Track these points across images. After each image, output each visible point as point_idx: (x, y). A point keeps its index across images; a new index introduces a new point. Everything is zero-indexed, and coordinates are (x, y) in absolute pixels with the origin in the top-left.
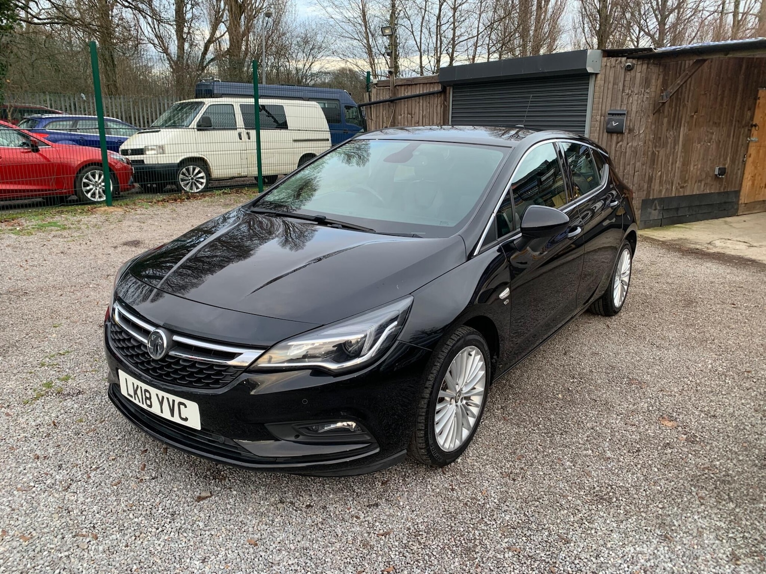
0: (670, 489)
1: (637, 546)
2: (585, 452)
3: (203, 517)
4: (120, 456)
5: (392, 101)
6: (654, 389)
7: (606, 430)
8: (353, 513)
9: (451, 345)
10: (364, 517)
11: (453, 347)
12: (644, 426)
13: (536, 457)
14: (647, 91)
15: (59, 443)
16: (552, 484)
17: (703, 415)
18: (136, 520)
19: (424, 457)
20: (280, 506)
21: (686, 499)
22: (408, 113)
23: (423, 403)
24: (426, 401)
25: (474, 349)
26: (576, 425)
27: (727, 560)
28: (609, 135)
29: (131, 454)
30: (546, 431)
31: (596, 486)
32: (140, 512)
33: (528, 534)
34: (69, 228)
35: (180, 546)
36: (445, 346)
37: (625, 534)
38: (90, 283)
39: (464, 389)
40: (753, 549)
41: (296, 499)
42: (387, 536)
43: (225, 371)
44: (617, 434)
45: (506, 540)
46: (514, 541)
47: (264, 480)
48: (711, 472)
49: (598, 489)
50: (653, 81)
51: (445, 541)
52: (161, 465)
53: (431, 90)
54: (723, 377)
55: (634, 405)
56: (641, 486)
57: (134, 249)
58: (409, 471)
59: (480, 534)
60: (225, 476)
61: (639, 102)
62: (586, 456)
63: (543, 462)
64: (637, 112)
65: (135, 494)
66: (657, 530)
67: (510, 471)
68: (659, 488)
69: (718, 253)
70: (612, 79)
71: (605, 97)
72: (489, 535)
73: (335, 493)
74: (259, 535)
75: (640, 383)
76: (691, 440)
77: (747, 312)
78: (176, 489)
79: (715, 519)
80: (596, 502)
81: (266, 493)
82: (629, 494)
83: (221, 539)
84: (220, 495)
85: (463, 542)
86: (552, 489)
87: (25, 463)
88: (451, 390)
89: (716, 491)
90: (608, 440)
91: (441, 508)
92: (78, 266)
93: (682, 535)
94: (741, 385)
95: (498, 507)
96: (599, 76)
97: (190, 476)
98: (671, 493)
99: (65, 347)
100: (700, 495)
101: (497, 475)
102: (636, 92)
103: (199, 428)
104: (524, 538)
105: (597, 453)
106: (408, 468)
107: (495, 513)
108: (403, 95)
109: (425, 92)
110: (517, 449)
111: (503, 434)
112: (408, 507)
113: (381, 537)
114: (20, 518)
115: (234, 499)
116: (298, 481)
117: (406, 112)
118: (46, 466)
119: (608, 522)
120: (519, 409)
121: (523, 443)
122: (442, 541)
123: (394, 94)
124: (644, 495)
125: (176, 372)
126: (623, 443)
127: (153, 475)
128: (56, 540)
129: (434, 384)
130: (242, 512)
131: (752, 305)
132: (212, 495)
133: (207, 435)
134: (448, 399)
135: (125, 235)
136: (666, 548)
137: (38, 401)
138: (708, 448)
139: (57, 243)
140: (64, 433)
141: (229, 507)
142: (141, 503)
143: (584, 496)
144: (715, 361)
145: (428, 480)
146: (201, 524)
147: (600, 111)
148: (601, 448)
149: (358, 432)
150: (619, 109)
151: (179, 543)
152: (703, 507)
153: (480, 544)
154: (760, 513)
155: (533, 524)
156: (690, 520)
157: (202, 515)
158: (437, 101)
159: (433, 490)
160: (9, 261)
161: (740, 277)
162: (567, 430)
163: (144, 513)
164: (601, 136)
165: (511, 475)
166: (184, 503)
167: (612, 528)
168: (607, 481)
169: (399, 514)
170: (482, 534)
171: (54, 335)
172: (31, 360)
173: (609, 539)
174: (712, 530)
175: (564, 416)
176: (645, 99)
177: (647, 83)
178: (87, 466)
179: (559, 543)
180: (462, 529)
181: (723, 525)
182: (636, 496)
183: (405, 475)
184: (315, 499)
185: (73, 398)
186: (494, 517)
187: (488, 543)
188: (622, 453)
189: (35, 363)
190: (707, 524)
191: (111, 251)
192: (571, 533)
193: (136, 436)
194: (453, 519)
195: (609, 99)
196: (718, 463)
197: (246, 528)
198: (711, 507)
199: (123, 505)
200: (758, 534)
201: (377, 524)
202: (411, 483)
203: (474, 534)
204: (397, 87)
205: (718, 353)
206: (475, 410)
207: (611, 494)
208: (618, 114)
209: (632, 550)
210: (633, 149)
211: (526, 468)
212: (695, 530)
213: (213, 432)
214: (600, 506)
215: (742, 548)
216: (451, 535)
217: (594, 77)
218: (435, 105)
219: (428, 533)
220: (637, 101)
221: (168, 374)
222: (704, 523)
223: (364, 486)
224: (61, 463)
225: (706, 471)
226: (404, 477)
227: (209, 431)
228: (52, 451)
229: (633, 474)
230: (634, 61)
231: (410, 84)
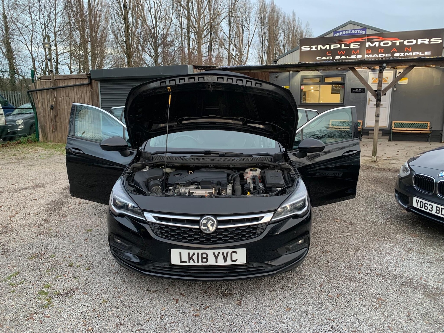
5: (53, 89)
10: (306, 284)
22: (66, 96)
41: (273, 288)
43: (257, 227)
53: (81, 83)
73: (283, 280)
81: (260, 291)
85: (345, 278)
103: (245, 263)
105: (335, 236)
108: (61, 85)
109: (77, 83)
117: (65, 96)
123: (55, 84)
125: (226, 236)
132: (241, 301)
133: (248, 265)
142: (216, 318)
149: (304, 243)
158: (86, 89)
204: (57, 80)
218: (85, 92)
221: (220, 239)
231: (66, 78)
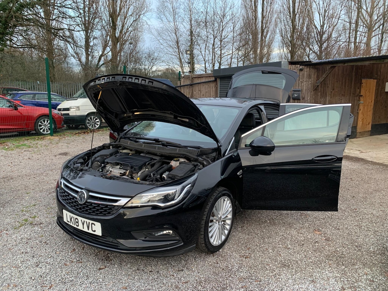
0: (316, 261)
1: (300, 285)
2: (278, 246)
3: (102, 277)
4: (62, 251)
5: (191, 85)
6: (312, 218)
7: (288, 236)
8: (171, 274)
9: (216, 195)
10: (176, 276)
11: (216, 196)
12: (306, 234)
13: (256, 248)
14: (310, 80)
15: (32, 246)
16: (263, 260)
17: (333, 228)
18: (71, 279)
19: (204, 248)
20: (137, 271)
21: (323, 265)
22: (199, 91)
23: (203, 222)
24: (204, 221)
25: (226, 198)
26: (275, 234)
27: (339, 290)
29: (67, 250)
30: (261, 237)
31: (283, 260)
32: (72, 276)
33: (251, 281)
34: (32, 147)
35: (91, 289)
36: (213, 196)
37: (295, 280)
38: (44, 173)
39: (222, 217)
40: (352, 285)
41: (145, 268)
42: (187, 283)
43: (113, 208)
44: (294, 238)
45: (241, 284)
46: (245, 284)
47: (130, 260)
48: (335, 253)
49: (283, 261)
50: (313, 76)
51: (213, 285)
52: (81, 255)
53: (210, 80)
54: (344, 212)
55: (302, 225)
56: (303, 260)
57: (65, 156)
58: (197, 256)
59: (229, 282)
60: (111, 259)
61: (307, 85)
62: (279, 247)
63: (259, 250)
64: (306, 90)
65: (69, 268)
66: (309, 278)
67: (244, 255)
68: (311, 260)
69: (346, 156)
72: (233, 282)
73: (163, 266)
74: (128, 284)
75: (306, 215)
76: (327, 240)
77: (357, 182)
78: (88, 265)
79: (336, 273)
80: (282, 267)
81: (131, 266)
82: (298, 263)
83: (110, 286)
84: (109, 267)
85: (221, 285)
86: (263, 262)
87: (16, 255)
88: (216, 217)
89: (337, 261)
90: (289, 240)
91: (212, 271)
92: (37, 165)
93: (320, 280)
94: (352, 215)
95: (238, 270)
97: (95, 259)
98: (317, 262)
99: (33, 203)
100: (330, 263)
101: (238, 256)
102: (305, 80)
103: (101, 235)
104: (249, 283)
105: (284, 246)
106: (197, 254)
107: (236, 273)
108: (196, 82)
109: (207, 80)
110: (247, 245)
111: (241, 238)
112: (196, 271)
113: (184, 284)
114: (15, 279)
115: (116, 269)
116: (146, 261)
117: (198, 90)
118: (27, 256)
119: (287, 275)
120: (249, 228)
121: (250, 242)
122: (212, 285)
123: (192, 82)
124: (304, 263)
125: (90, 209)
126: (296, 242)
127: (78, 260)
128: (33, 288)
129: (208, 213)
130: (120, 274)
131: (360, 179)
132: (106, 267)
133: (104, 238)
134: (215, 221)
135: (60, 150)
136: (313, 286)
137: (21, 228)
138: (335, 243)
139: (26, 154)
140: (34, 242)
141: (114, 272)
142: (73, 272)
143: (277, 265)
144: (341, 205)
145: (206, 259)
146: (101, 280)
148: (286, 244)
149: (173, 235)
150: (297, 88)
151: (91, 288)
152: (330, 268)
153: (229, 286)
154: (356, 270)
155: (254, 277)
156: (324, 273)
157: (101, 276)
158: (213, 85)
159: (208, 263)
160: (2, 163)
161: (356, 167)
162: (271, 236)
163: (74, 276)
165: (244, 256)
166: (93, 271)
167: (289, 278)
168: (288, 258)
169: (192, 274)
170: (230, 282)
171: (27, 198)
172: (17, 209)
173: (287, 282)
174: (334, 278)
175: (270, 230)
176: (309, 84)
177: (309, 76)
178: (46, 256)
179: (265, 285)
180: (221, 280)
181: (339, 275)
182: (301, 264)
183: (195, 257)
184: (154, 268)
185: (38, 226)
186: (236, 274)
187: (233, 286)
188: (296, 246)
189: (19, 210)
190: (332, 275)
191: (53, 158)
192: (270, 280)
193: (69, 242)
194: (217, 275)
196: (339, 249)
197: (121, 281)
198: (334, 268)
199: (64, 273)
200: (354, 279)
201: (182, 278)
202: (198, 261)
203: (227, 282)
204: (194, 79)
205: (343, 201)
206: (228, 227)
207: (289, 263)
208: (297, 91)
209: (297, 287)
211: (251, 253)
212: (326, 278)
213: (107, 237)
214: (284, 269)
215: (347, 285)
216: (216, 282)
218: (212, 87)
219: (205, 282)
220: (306, 85)
221: (87, 210)
222: (331, 275)
223: (176, 262)
224: (34, 255)
225: (333, 253)
226: (195, 258)
227: (105, 236)
228: (29, 250)
229: (300, 255)
230: (303, 67)
231: (200, 77)
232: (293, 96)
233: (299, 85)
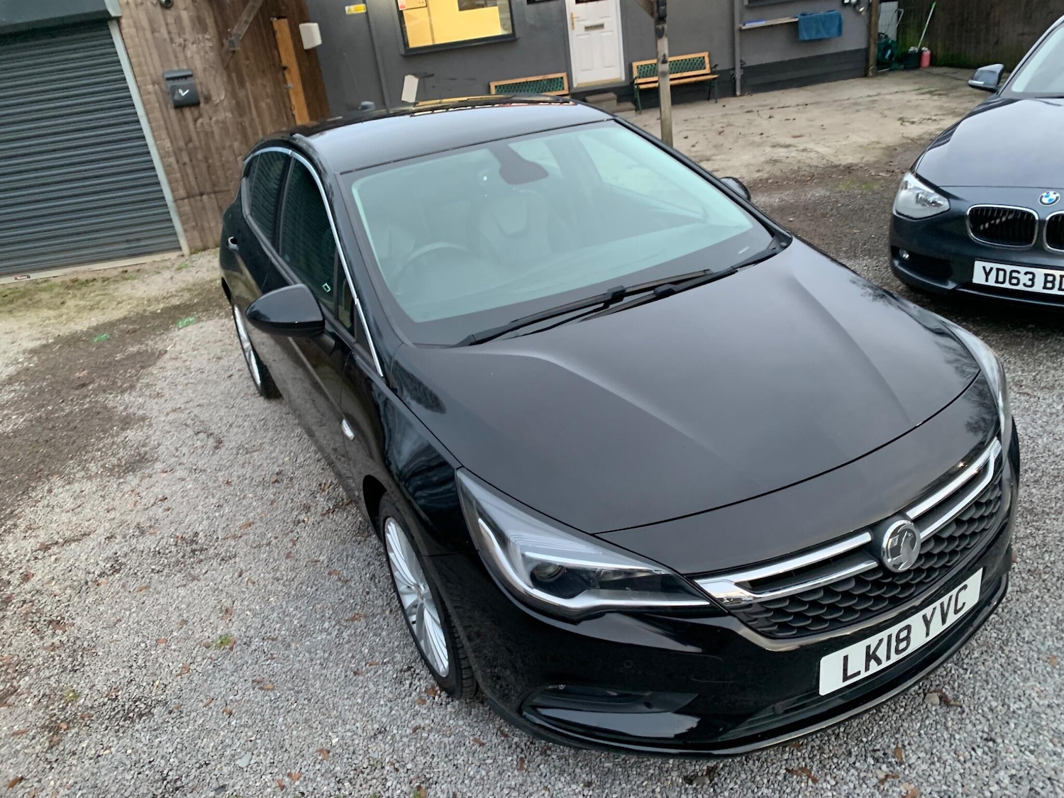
14: (207, 36)
28: (178, 110)
61: (202, 54)
64: (204, 69)
70: (145, 23)
71: (147, 54)
96: (123, 21)
102: (191, 40)
147: (148, 78)
150: (176, 68)
164: (166, 114)
176: (208, 49)
177: (200, 24)
195: (155, 56)
208: (181, 77)
210: (221, 125)
217: (115, 22)
220: (198, 53)
232: (176, 97)
233: (176, 57)
